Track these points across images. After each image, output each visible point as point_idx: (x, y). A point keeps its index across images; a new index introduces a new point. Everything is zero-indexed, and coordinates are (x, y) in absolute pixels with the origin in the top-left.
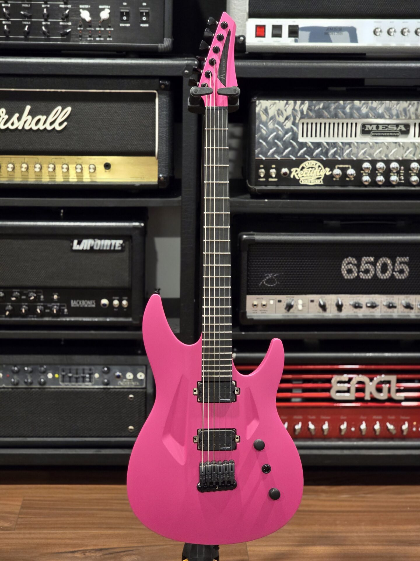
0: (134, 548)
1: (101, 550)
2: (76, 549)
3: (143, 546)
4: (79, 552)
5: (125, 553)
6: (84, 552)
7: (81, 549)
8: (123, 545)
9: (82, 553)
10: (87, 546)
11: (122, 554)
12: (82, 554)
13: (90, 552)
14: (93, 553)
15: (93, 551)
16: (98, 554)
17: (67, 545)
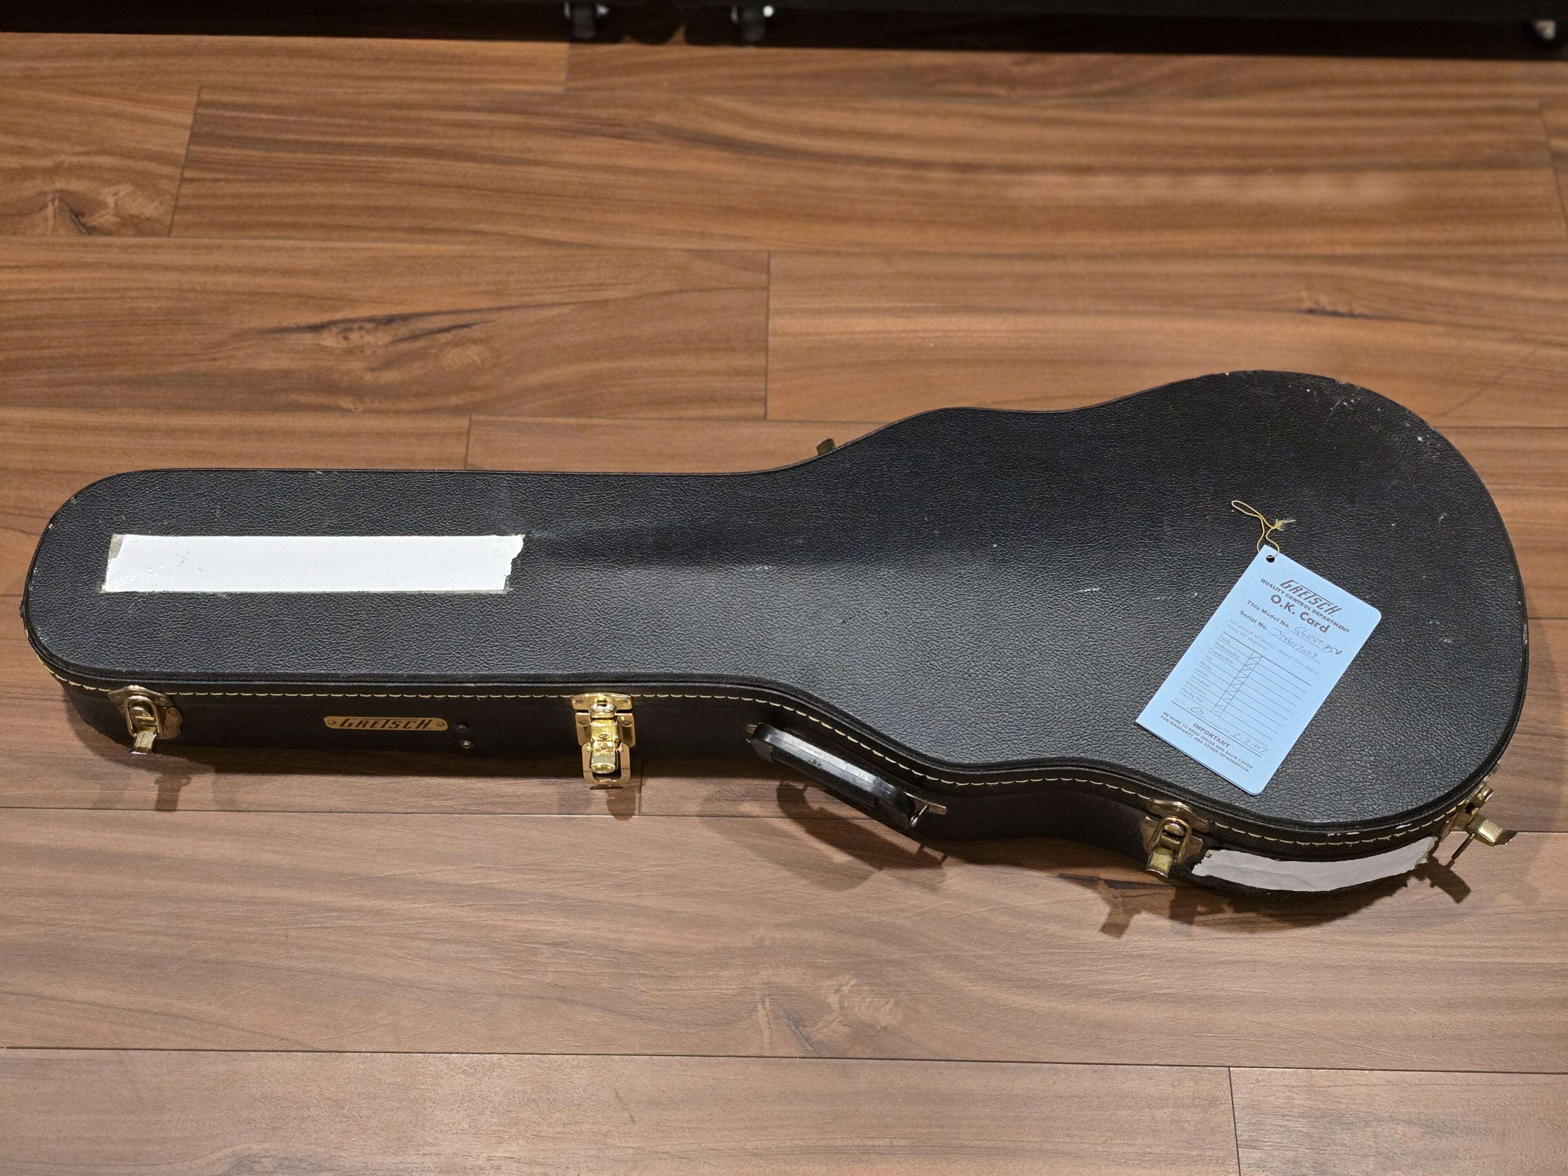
0: (476, 317)
1: (390, 320)
2: (326, 317)
3: (500, 309)
4: (334, 330)
5: (449, 336)
6: (346, 326)
7: (339, 316)
8: (446, 303)
9: (339, 333)
10: (353, 302)
11: (443, 338)
12: (341, 336)
13: (361, 328)
14: (369, 332)
15: (370, 326)
16: (383, 338)
17: (304, 299)
